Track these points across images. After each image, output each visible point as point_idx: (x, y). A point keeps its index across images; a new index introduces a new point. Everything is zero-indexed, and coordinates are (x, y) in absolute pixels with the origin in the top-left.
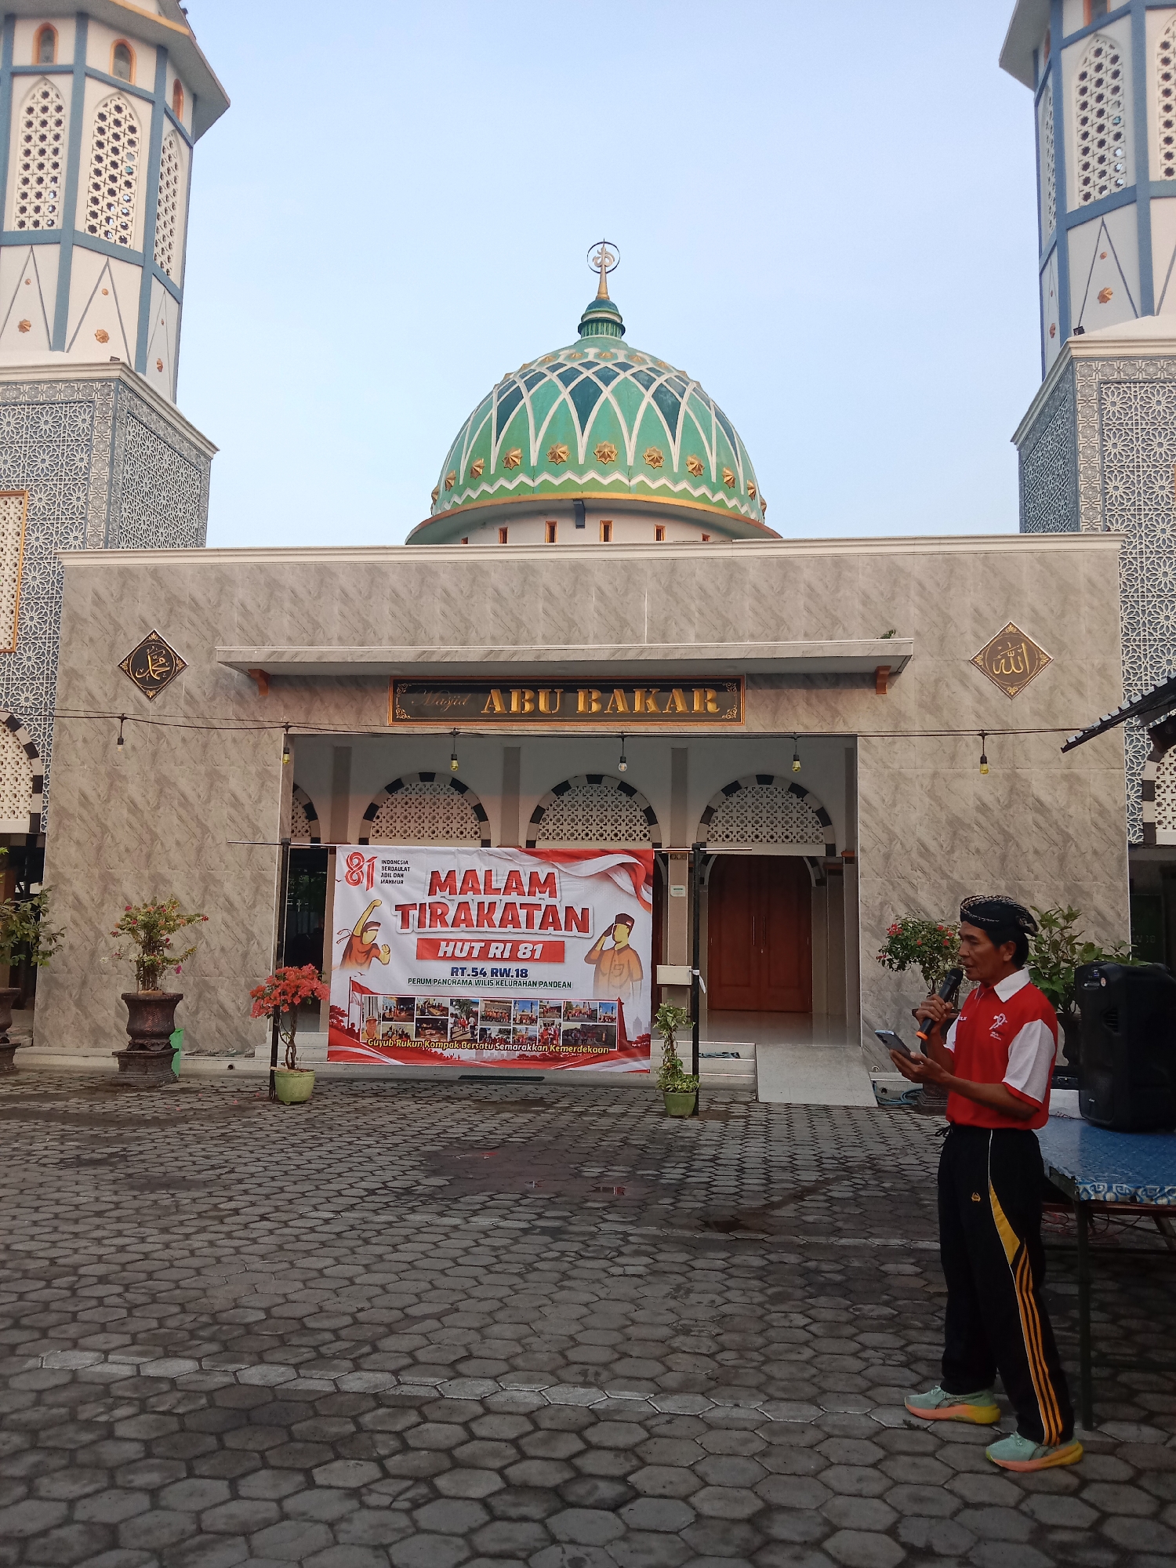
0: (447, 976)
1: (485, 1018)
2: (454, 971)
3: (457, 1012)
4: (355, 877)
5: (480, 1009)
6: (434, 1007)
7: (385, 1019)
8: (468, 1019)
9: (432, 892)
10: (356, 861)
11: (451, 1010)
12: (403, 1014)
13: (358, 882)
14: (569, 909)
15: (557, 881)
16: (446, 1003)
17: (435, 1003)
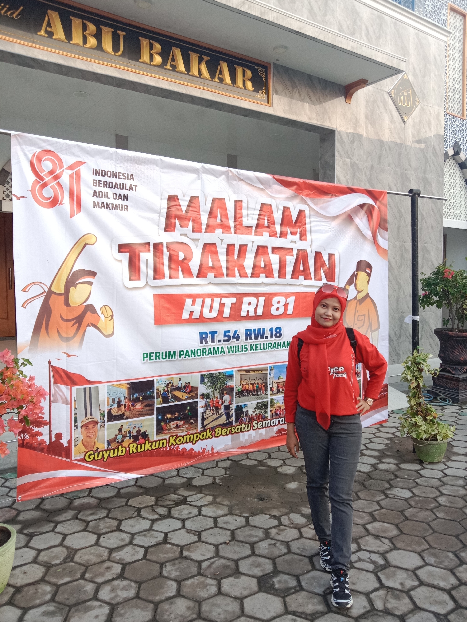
0: (195, 344)
1: (241, 393)
2: (203, 338)
3: (210, 391)
4: (48, 192)
5: (235, 383)
6: (179, 389)
7: (111, 417)
8: (222, 398)
9: (169, 227)
10: (47, 165)
11: (202, 389)
12: (138, 406)
13: (54, 202)
14: (318, 254)
15: (307, 220)
16: (195, 381)
17: (181, 384)
